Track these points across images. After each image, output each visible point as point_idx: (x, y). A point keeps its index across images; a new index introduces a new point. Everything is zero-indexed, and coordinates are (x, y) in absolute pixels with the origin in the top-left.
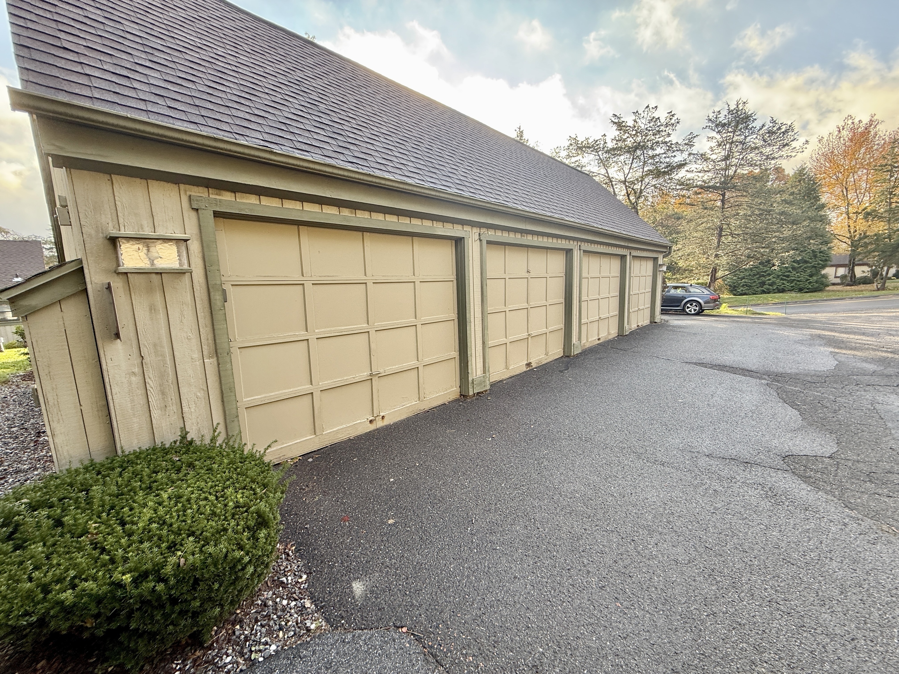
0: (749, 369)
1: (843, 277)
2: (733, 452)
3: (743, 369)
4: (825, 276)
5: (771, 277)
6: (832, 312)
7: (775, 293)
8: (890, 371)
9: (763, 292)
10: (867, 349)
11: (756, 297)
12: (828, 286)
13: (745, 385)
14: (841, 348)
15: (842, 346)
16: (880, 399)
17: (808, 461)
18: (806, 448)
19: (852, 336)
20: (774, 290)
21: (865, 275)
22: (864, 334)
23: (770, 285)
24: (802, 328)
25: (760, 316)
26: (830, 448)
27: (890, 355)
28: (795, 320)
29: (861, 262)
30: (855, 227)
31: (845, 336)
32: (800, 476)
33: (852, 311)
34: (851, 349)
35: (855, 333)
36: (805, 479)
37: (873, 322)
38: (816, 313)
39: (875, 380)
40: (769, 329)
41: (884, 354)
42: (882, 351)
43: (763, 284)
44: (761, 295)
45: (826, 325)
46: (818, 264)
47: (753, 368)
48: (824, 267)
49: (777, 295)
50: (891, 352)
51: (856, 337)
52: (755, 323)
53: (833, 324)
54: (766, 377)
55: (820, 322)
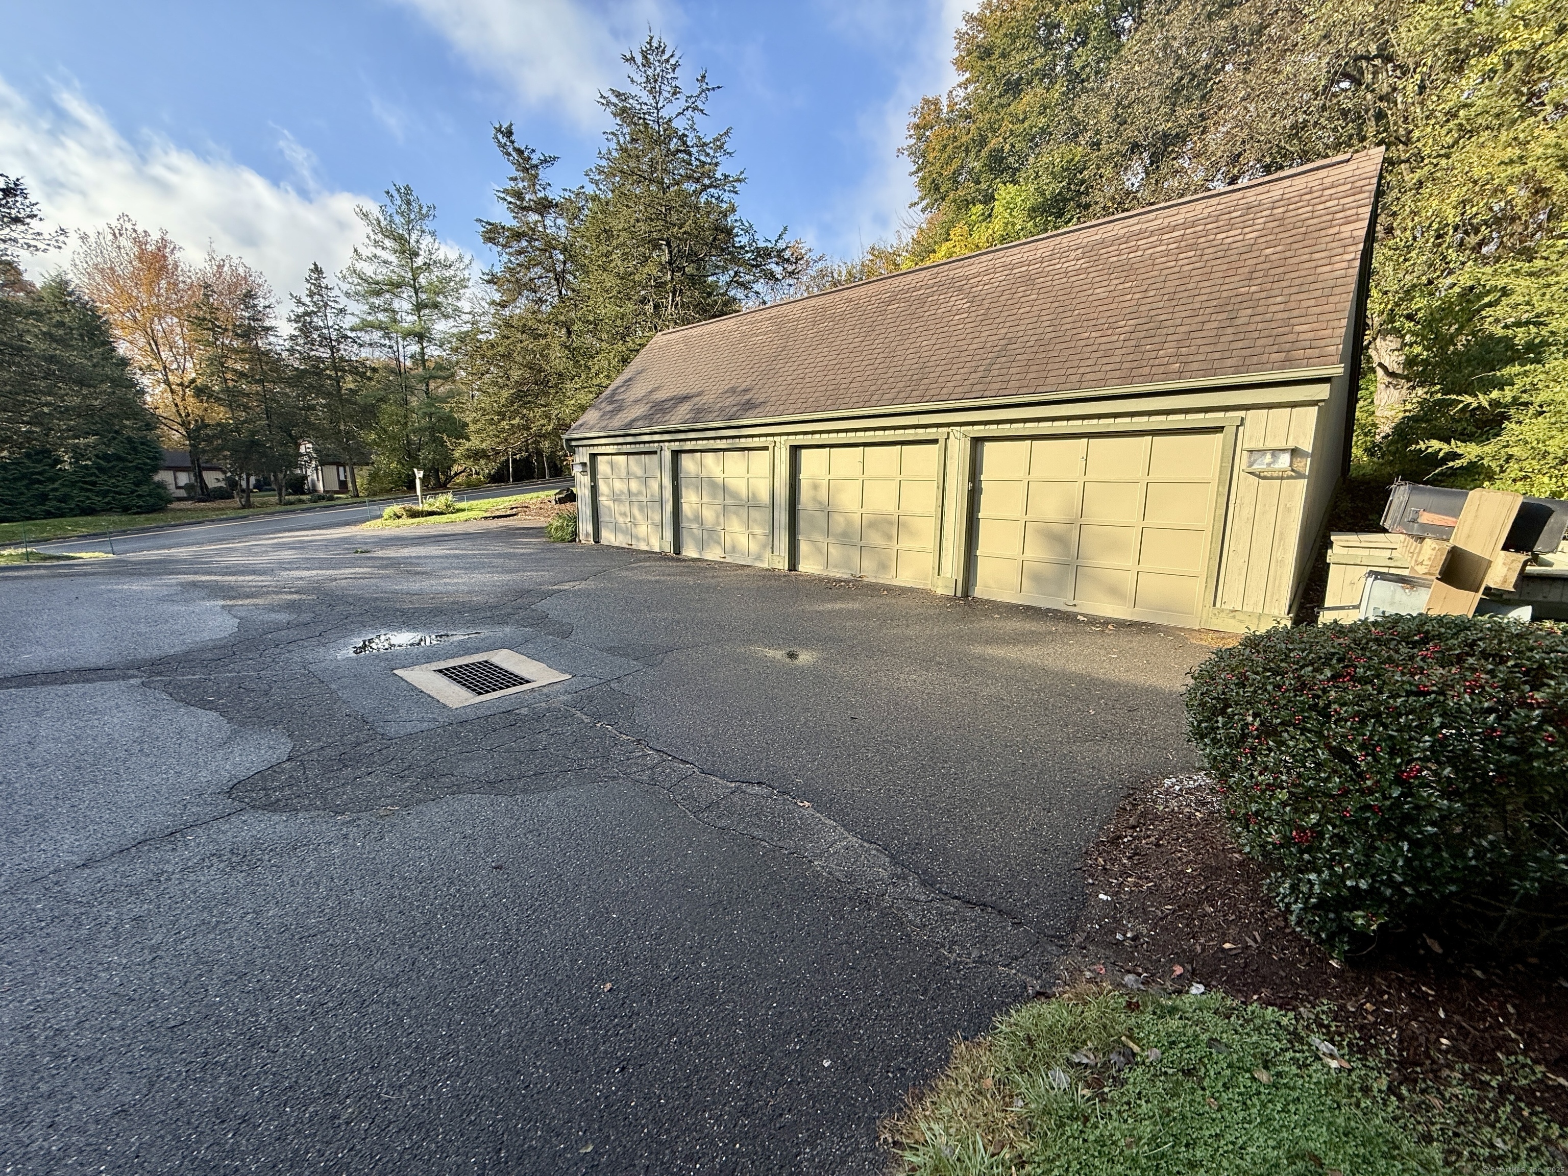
0: (92, 666)
1: (188, 487)
2: (136, 830)
3: (78, 670)
4: (161, 485)
5: (56, 485)
6: (193, 544)
7: (75, 516)
8: (306, 617)
9: (49, 515)
10: (268, 593)
11: (35, 525)
12: (171, 502)
13: (99, 699)
14: (234, 598)
15: (234, 594)
16: (309, 657)
17: (264, 779)
18: (252, 762)
19: (241, 578)
20: (71, 510)
21: (219, 484)
22: (254, 572)
23: (60, 501)
24: (159, 574)
25: (62, 562)
26: (284, 747)
27: (296, 597)
28: (140, 563)
29: (208, 465)
30: (186, 408)
31: (230, 578)
32: (264, 808)
33: (221, 540)
34: (248, 597)
35: (242, 573)
36: (272, 807)
37: (256, 554)
38: (169, 548)
39: (293, 634)
40: (97, 584)
41: (289, 597)
42: (286, 592)
43: (43, 498)
44: (45, 521)
45: (194, 565)
46: (145, 464)
47: (101, 663)
48: (156, 469)
49: (82, 520)
50: (296, 592)
51: (247, 578)
52: (60, 575)
53: (206, 563)
54: (136, 672)
55: (185, 561)
